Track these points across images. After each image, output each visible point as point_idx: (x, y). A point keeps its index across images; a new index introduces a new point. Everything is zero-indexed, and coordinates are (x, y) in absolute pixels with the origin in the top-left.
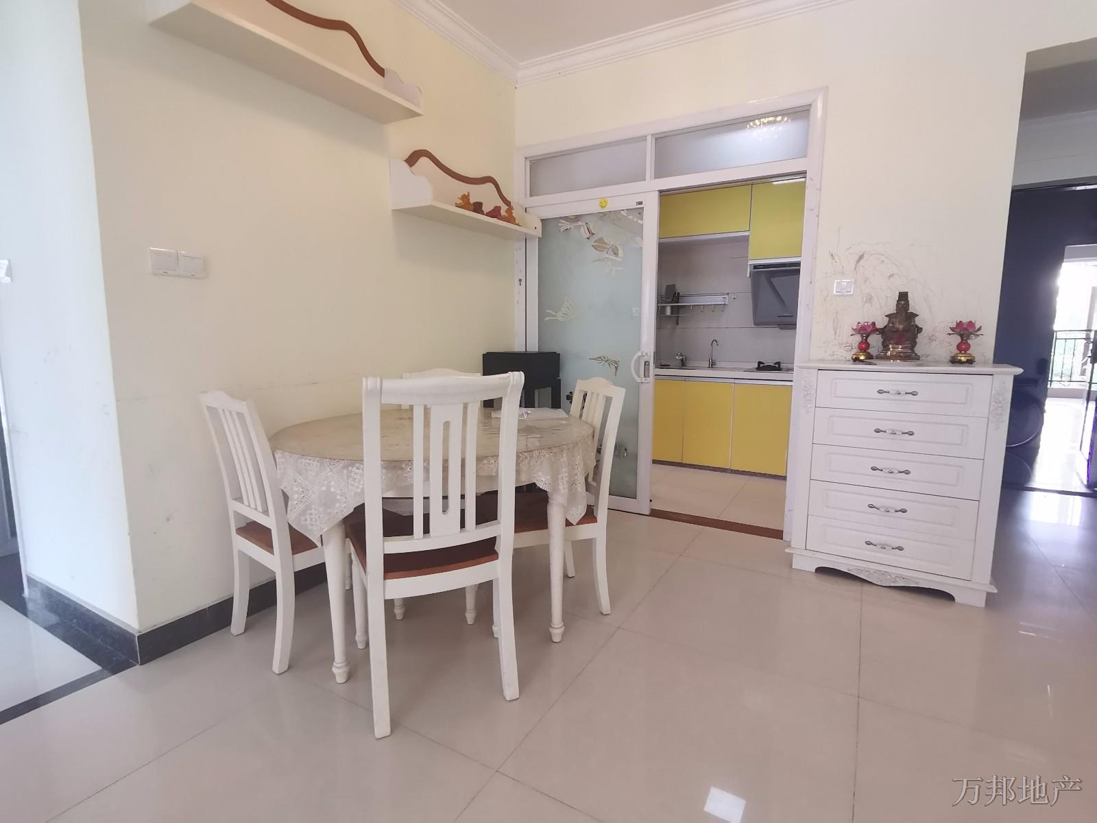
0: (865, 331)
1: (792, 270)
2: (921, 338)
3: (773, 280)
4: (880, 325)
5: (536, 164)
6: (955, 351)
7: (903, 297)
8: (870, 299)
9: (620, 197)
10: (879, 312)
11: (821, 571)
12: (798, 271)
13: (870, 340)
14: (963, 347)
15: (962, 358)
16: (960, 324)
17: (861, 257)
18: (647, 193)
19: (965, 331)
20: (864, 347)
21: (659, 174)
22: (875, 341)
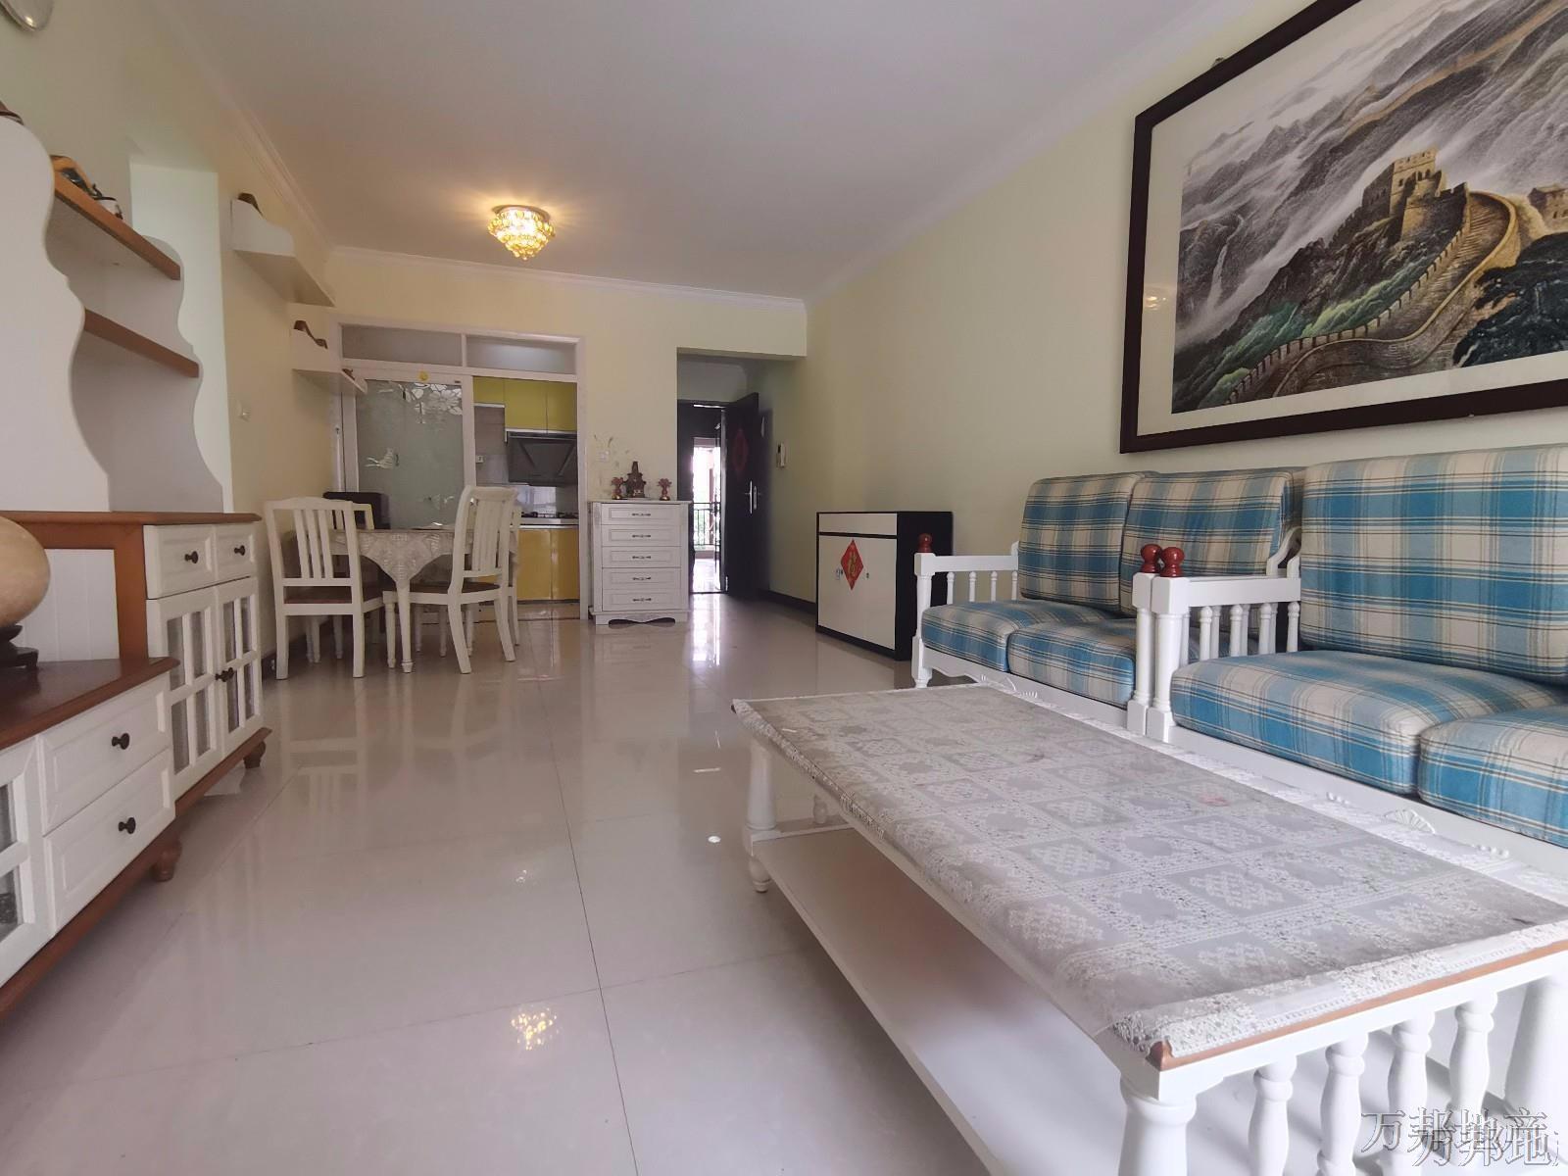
0: (617, 482)
1: (569, 441)
2: (645, 488)
3: (525, 446)
4: (625, 480)
5: (347, 330)
6: (661, 494)
7: (635, 464)
8: (617, 464)
9: (438, 375)
10: (623, 472)
11: (612, 623)
12: (574, 442)
13: (621, 488)
14: (665, 492)
15: (664, 497)
16: (662, 480)
17: (611, 440)
18: (464, 375)
19: (664, 484)
20: (618, 492)
22: (623, 488)
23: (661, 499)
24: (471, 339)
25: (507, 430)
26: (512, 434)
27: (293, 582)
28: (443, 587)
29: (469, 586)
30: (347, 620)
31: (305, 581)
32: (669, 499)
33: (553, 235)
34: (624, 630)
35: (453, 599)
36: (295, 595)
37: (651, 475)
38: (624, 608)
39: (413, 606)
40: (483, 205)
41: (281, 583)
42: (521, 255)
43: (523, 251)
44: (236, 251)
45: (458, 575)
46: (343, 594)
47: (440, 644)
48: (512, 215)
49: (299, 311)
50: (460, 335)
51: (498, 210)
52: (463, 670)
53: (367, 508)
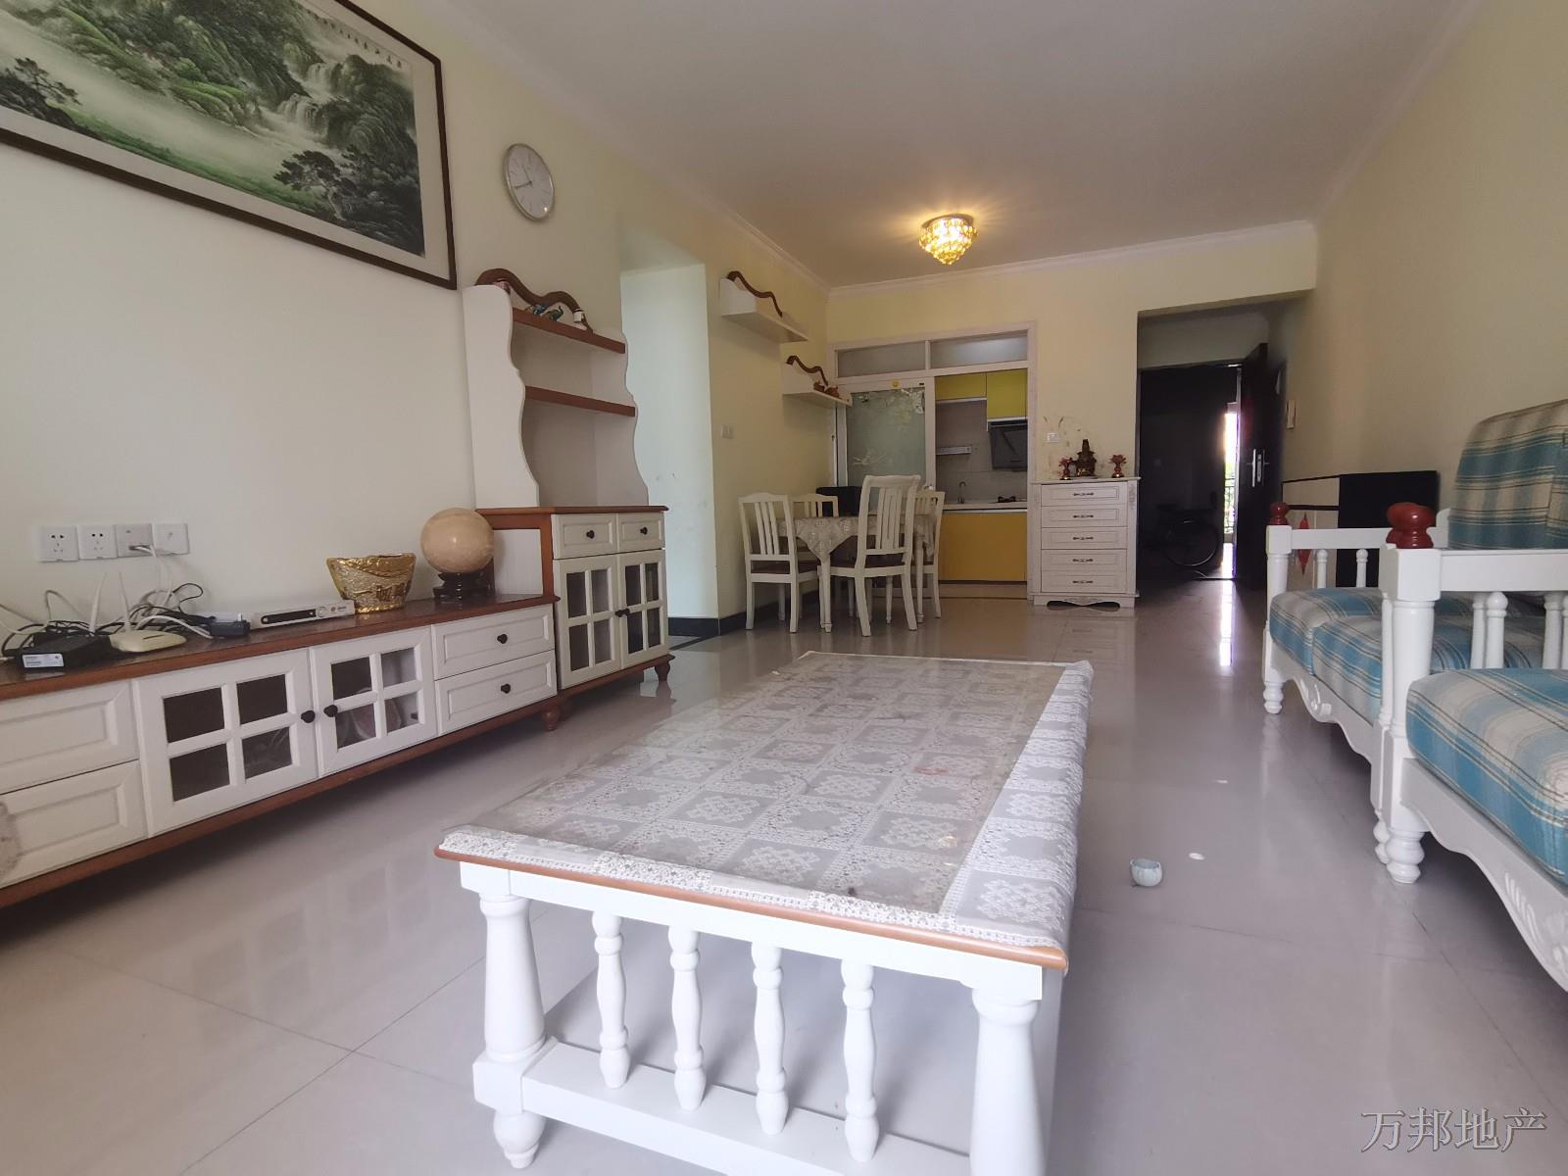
0: (1066, 463)
1: (1021, 426)
2: (1097, 466)
3: (1007, 434)
4: (1074, 459)
5: (842, 355)
6: (1114, 472)
7: (1086, 442)
8: (1068, 444)
9: (907, 380)
10: (1073, 451)
11: (1051, 604)
12: (1026, 427)
13: (1070, 468)
14: (1118, 470)
15: (1118, 474)
16: (1115, 457)
17: (1061, 420)
18: (927, 377)
19: (1118, 460)
20: (1067, 473)
21: (933, 367)
22: (1072, 468)
23: (1114, 477)
24: (934, 344)
25: (988, 420)
26: (993, 423)
27: (757, 557)
28: (851, 563)
29: (873, 561)
30: (787, 586)
31: (762, 557)
32: (1123, 476)
33: (975, 235)
34: (1060, 612)
35: (859, 573)
36: (760, 567)
37: (1103, 454)
38: (1064, 590)
39: (833, 578)
40: (913, 224)
41: (750, 558)
42: (947, 261)
43: (947, 257)
44: (724, 317)
45: (863, 552)
46: (784, 568)
47: (848, 609)
48: (940, 228)
49: (788, 349)
50: (924, 342)
51: (927, 225)
52: (865, 634)
53: (834, 499)
